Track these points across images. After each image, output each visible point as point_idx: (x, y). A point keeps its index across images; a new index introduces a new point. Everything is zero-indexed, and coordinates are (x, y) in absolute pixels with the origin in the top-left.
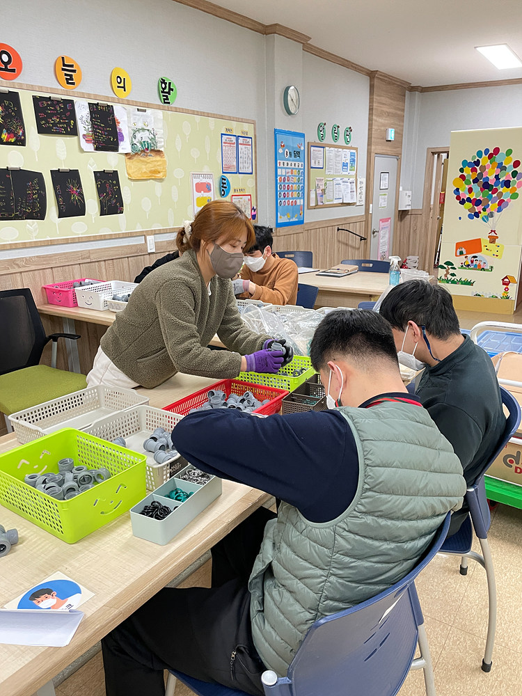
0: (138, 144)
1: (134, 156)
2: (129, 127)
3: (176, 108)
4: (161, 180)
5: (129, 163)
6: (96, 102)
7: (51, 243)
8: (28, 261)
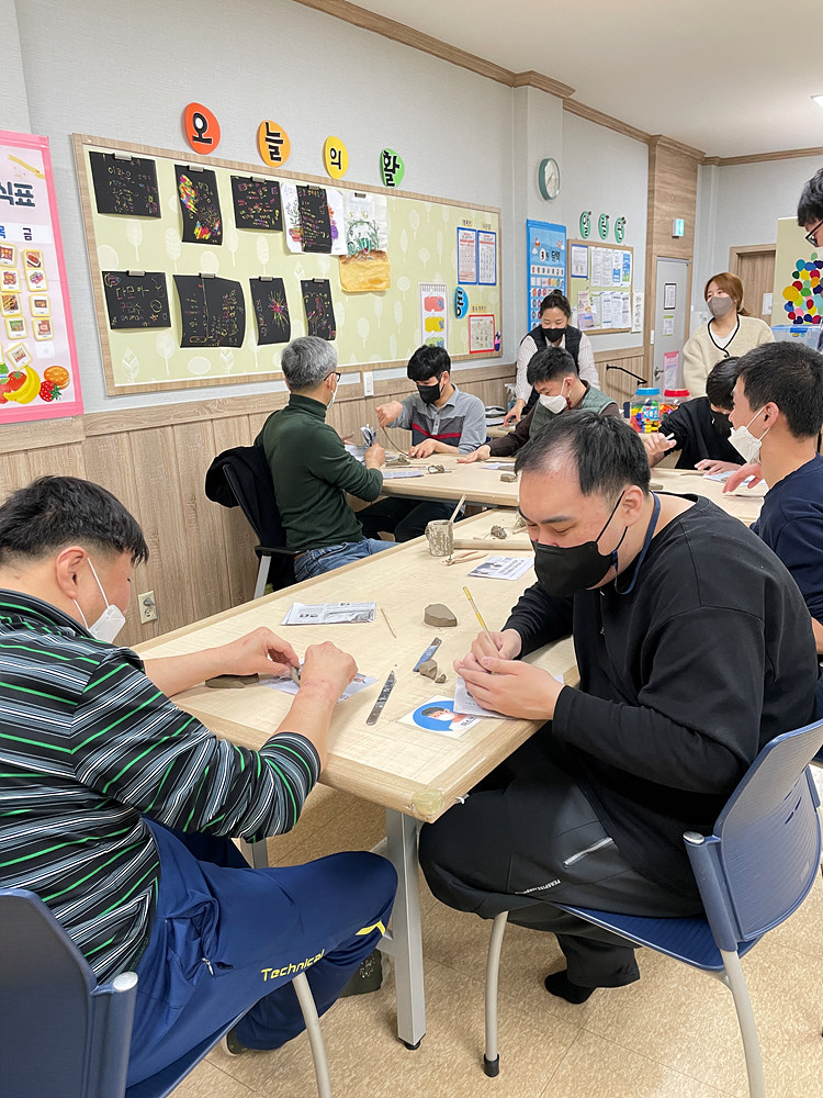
0: (355, 243)
1: (349, 259)
2: (345, 219)
3: (402, 192)
4: (382, 293)
5: (344, 268)
6: (305, 184)
7: (248, 380)
8: (222, 403)
